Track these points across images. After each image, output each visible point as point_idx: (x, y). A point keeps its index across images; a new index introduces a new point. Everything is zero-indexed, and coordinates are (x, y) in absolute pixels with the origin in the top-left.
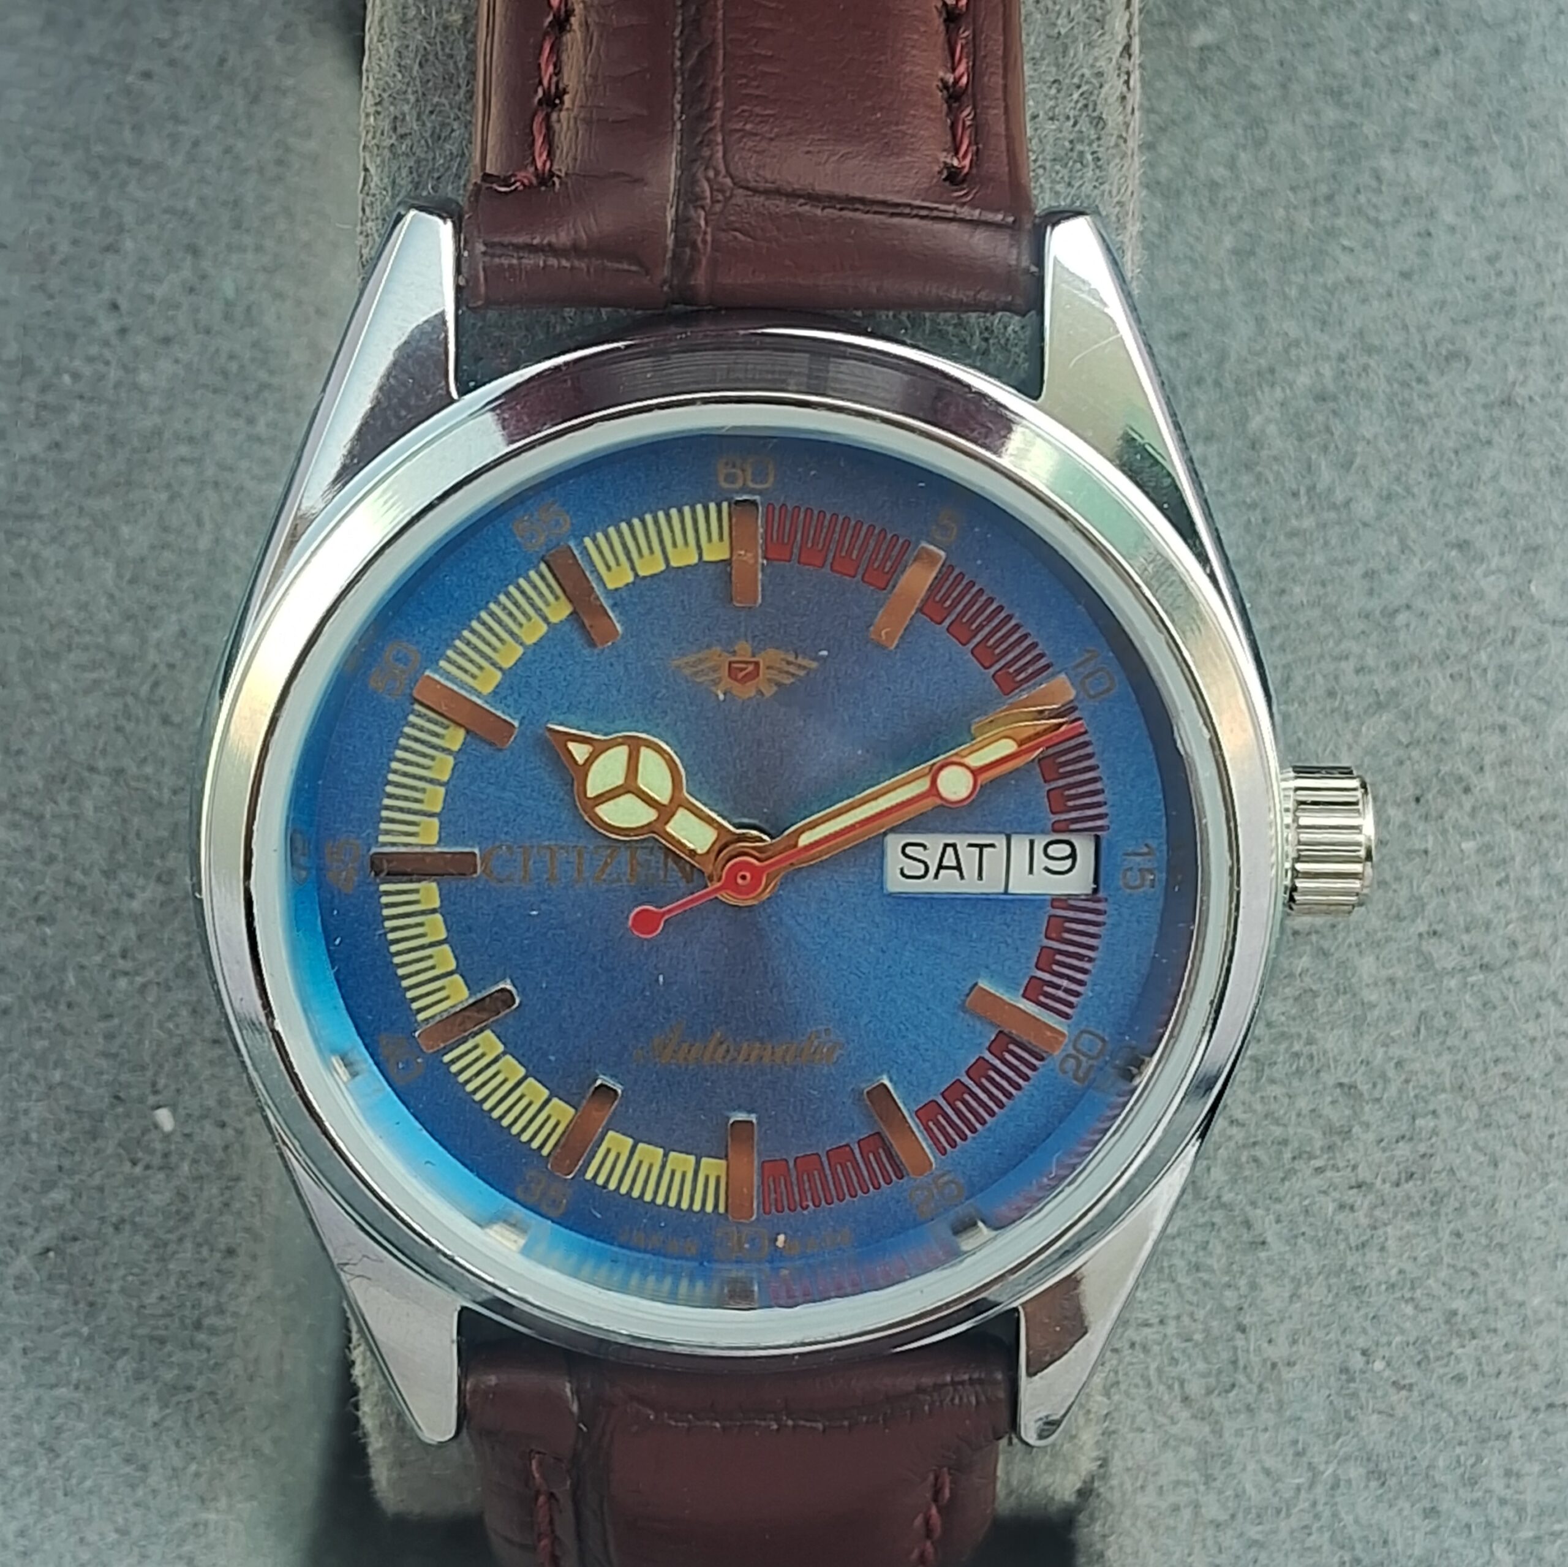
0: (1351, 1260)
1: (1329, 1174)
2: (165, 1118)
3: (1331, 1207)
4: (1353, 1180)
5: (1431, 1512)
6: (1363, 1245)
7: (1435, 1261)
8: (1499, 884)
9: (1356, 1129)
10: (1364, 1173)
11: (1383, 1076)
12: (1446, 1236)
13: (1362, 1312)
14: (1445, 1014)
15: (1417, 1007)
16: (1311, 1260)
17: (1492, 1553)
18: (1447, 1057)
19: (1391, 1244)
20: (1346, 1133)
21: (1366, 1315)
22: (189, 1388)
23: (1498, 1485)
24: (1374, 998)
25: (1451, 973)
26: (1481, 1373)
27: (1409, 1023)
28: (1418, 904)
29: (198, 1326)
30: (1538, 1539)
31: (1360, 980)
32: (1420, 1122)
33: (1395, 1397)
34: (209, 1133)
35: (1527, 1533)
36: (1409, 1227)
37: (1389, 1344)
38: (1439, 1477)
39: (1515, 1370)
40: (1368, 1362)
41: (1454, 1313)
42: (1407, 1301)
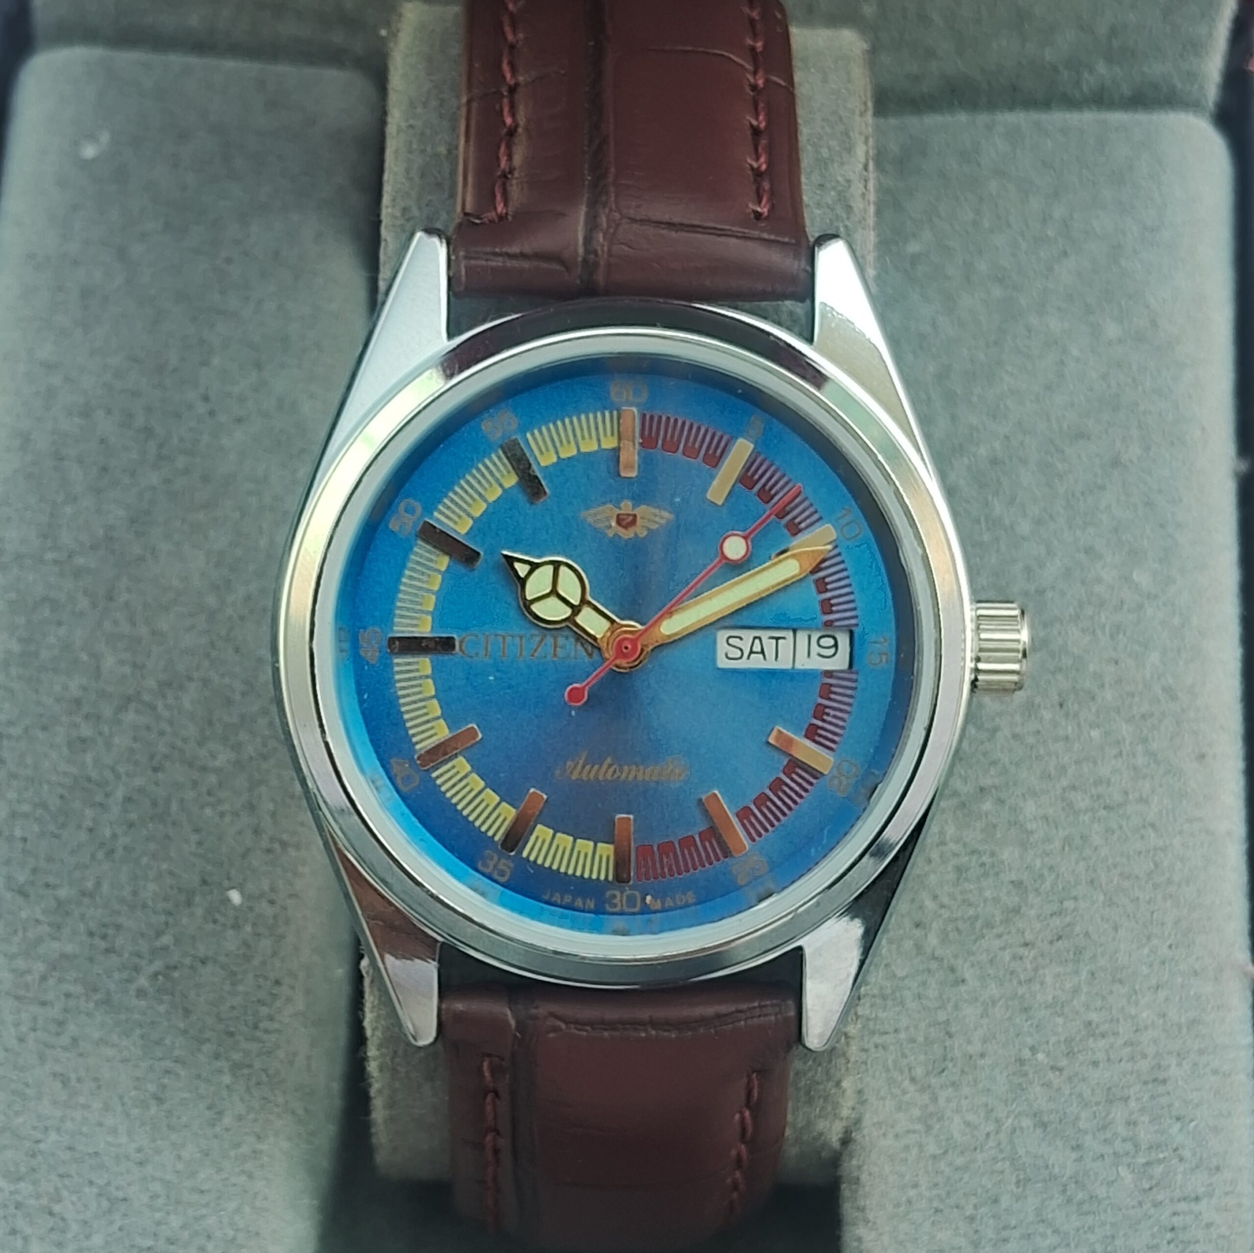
0: (1020, 992)
1: (1005, 937)
2: (235, 897)
3: (1007, 958)
4: (1022, 940)
5: (1078, 1147)
6: (1030, 980)
7: (1076, 991)
8: (1116, 757)
9: (1024, 909)
10: (1029, 936)
11: (1041, 876)
12: (1084, 974)
13: (1029, 1023)
14: (1082, 837)
15: (1062, 833)
16: (993, 990)
17: (1118, 1173)
18: (1082, 864)
19: (1049, 980)
20: (1017, 911)
21: (1032, 1025)
22: (250, 1066)
23: (1122, 1130)
24: (1034, 826)
25: (1086, 812)
26: (1109, 1060)
27: (1057, 844)
28: (1062, 769)
29: (256, 1027)
30: (1148, 1164)
31: (1025, 817)
32: (1066, 904)
33: (1051, 1075)
34: (264, 907)
35: (1141, 1160)
36: (1060, 969)
37: (1047, 1042)
38: (1082, 1125)
39: (1132, 1059)
40: (1033, 1055)
41: (1090, 1023)
42: (1059, 1016)
